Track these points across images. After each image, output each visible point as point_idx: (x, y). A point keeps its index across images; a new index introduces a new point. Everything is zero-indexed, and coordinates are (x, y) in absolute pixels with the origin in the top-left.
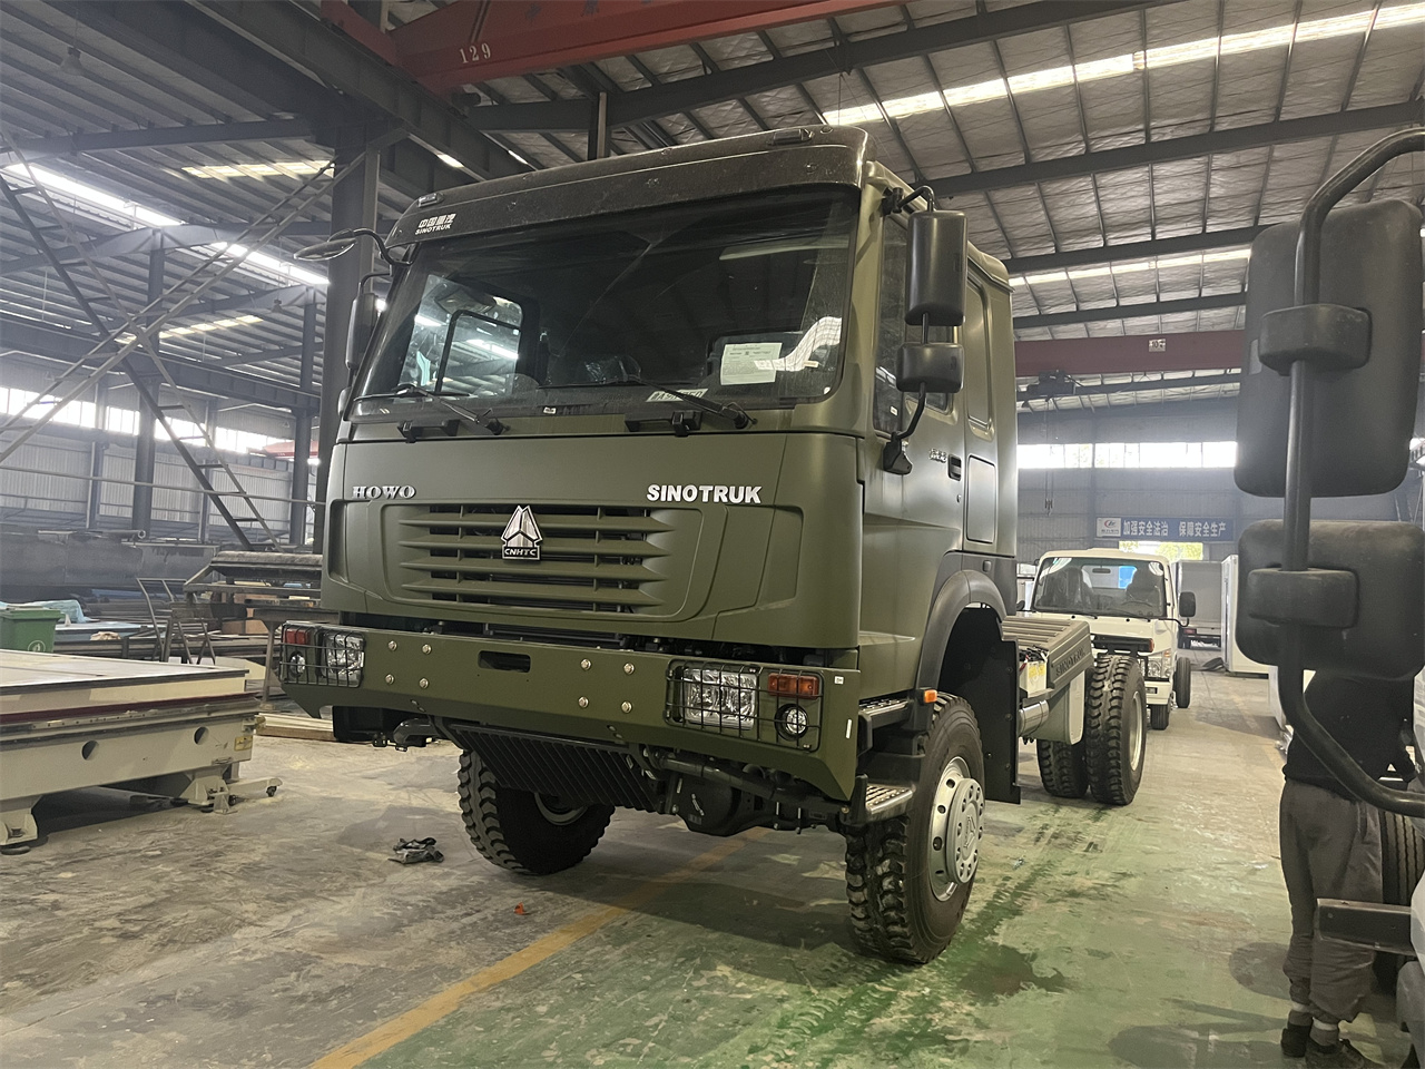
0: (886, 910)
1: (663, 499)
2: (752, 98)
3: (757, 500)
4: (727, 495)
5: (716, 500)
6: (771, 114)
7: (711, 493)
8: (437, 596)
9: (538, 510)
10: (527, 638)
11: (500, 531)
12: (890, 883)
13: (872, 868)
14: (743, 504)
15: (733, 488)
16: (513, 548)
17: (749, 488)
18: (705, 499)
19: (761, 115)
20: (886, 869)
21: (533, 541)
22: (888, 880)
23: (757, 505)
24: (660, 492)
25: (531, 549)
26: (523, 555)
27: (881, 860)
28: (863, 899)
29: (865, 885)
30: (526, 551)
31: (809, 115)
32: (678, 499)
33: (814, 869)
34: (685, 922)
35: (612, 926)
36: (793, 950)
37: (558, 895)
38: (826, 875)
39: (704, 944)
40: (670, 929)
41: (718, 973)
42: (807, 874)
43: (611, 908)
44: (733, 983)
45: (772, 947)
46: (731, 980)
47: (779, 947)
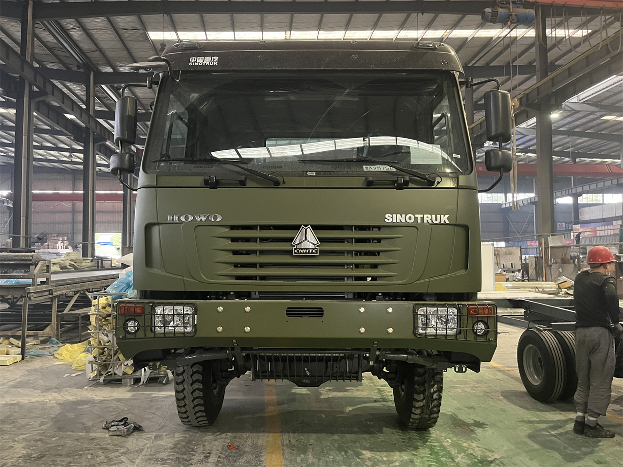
0: (432, 408)
1: (395, 221)
2: (113, 18)
3: (447, 222)
4: (431, 219)
5: (425, 221)
6: (121, 27)
7: (422, 219)
8: (239, 278)
9: (315, 228)
10: (307, 298)
11: (291, 240)
12: (437, 395)
13: (428, 390)
14: (440, 224)
15: (434, 216)
16: (302, 249)
17: (442, 216)
18: (419, 221)
19: (116, 27)
21: (315, 245)
22: (436, 394)
23: (448, 224)
24: (392, 217)
25: (313, 249)
26: (309, 253)
27: (433, 386)
28: (422, 405)
29: (424, 398)
30: (311, 250)
31: (141, 31)
32: (403, 221)
33: (321, 394)
34: (314, 433)
35: (286, 444)
36: (376, 435)
37: (235, 434)
38: (330, 396)
39: (339, 442)
40: (312, 438)
41: (368, 455)
42: (322, 397)
43: (271, 435)
44: (380, 459)
45: (366, 436)
46: (378, 457)
47: (369, 436)
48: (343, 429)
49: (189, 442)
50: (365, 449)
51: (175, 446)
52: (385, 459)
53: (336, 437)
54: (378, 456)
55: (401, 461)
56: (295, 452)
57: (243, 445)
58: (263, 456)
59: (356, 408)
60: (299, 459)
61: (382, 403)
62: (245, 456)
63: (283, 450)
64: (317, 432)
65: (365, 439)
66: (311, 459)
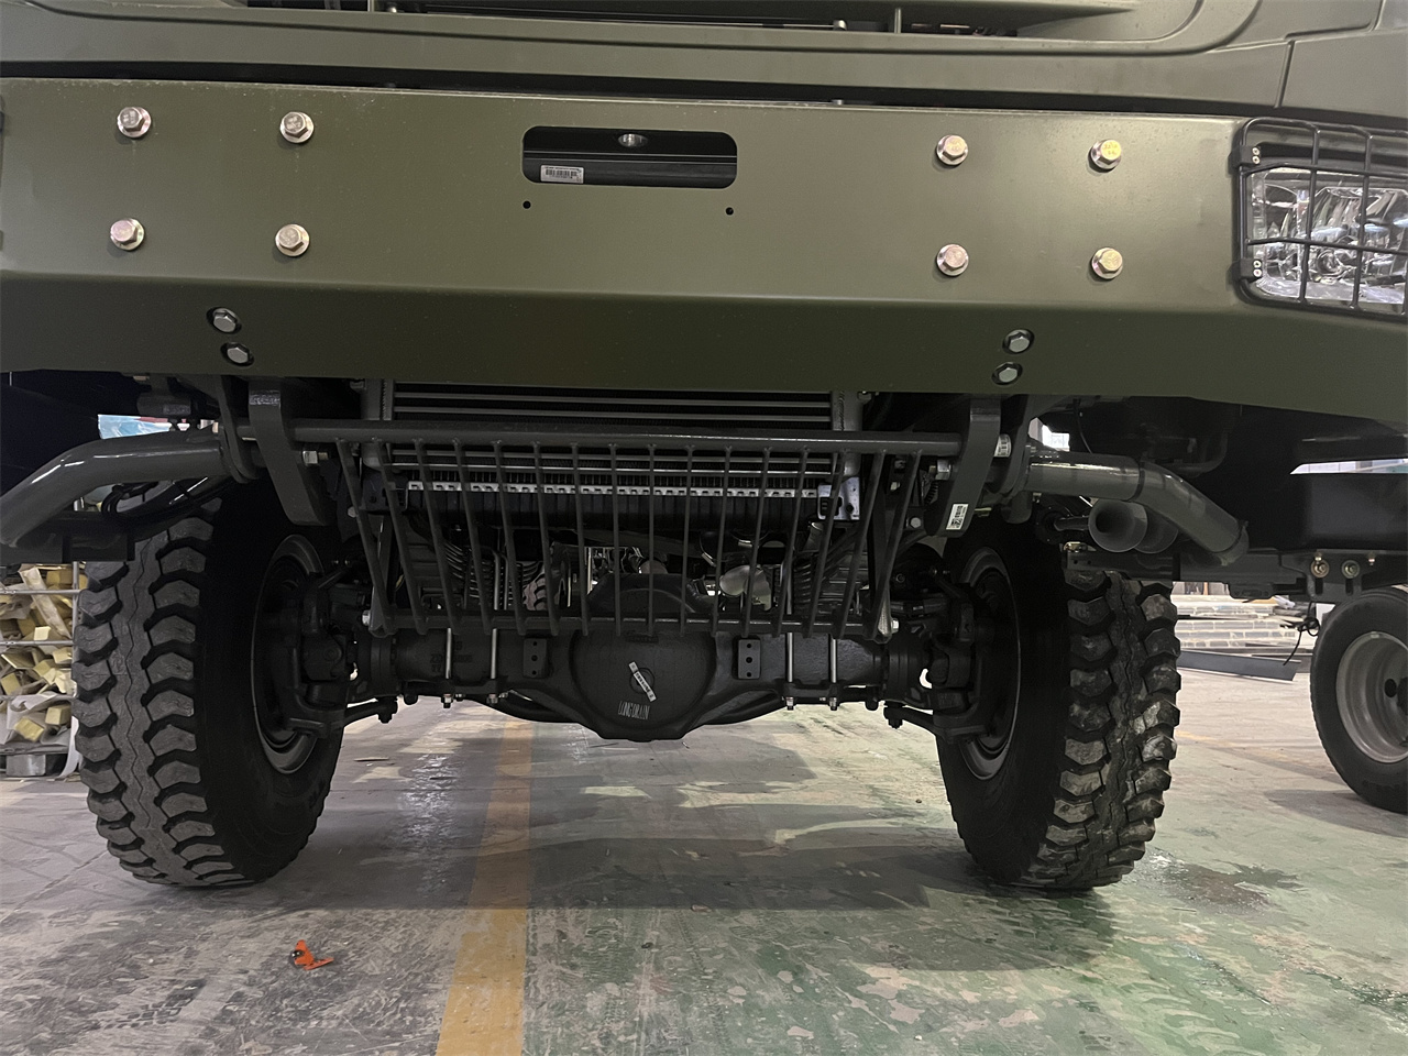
12: (1157, 745)
13: (1125, 723)
20: (1152, 722)
22: (1153, 742)
27: (1142, 709)
28: (1095, 787)
29: (1107, 758)
33: (683, 798)
34: (659, 906)
35: (546, 946)
36: (904, 912)
37: (341, 912)
38: (714, 802)
39: (761, 937)
40: (656, 924)
41: (892, 983)
42: (687, 805)
43: (488, 913)
44: (950, 996)
45: (868, 915)
46: (938, 990)
47: (876, 913)
48: (773, 893)
49: (137, 941)
50: (876, 959)
51: (67, 955)
52: (970, 997)
53: (748, 918)
54: (936, 984)
55: (1040, 1004)
56: (580, 974)
57: (359, 953)
58: (437, 991)
59: (809, 833)
60: (594, 1002)
61: (893, 820)
62: (355, 992)
63: (530, 967)
64: (673, 902)
65: (864, 924)
66: (648, 999)
